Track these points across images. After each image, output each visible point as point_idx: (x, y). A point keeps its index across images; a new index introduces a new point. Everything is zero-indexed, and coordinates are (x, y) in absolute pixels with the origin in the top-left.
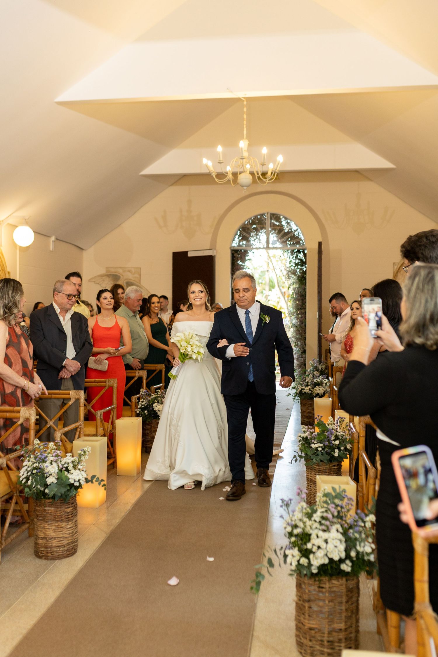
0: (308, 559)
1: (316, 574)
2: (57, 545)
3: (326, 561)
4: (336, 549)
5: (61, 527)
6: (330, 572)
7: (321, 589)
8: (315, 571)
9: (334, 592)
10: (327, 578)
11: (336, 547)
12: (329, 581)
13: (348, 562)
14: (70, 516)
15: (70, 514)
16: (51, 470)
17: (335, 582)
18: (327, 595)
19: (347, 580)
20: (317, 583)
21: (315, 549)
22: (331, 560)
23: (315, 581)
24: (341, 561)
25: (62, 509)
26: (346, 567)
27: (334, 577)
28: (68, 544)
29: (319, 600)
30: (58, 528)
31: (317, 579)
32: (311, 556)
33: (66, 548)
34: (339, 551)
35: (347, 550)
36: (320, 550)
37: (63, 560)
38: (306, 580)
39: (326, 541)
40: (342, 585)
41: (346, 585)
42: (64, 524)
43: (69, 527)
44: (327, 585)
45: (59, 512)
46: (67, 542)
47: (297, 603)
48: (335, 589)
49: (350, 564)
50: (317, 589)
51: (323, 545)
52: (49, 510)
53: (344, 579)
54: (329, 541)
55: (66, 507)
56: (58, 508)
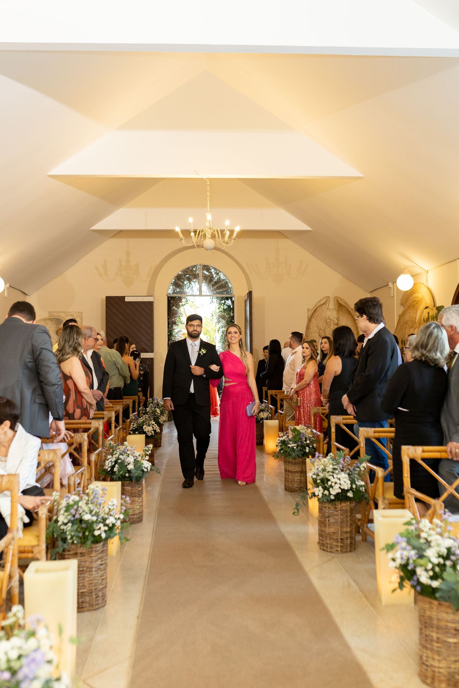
0: (329, 491)
1: (333, 500)
2: (133, 514)
3: (340, 491)
4: (346, 484)
5: (135, 501)
6: (341, 498)
7: (336, 509)
8: (332, 497)
9: (344, 510)
10: (339, 502)
11: (345, 482)
12: (341, 503)
13: (351, 492)
14: (141, 493)
15: (140, 491)
16: (130, 460)
17: (343, 504)
18: (340, 512)
19: (350, 503)
20: (334, 505)
21: (333, 484)
22: (343, 490)
23: (332, 504)
24: (348, 491)
25: (136, 488)
26: (350, 494)
27: (343, 502)
28: (139, 513)
29: (336, 515)
30: (133, 501)
31: (334, 503)
32: (331, 489)
33: (138, 516)
34: (347, 484)
35: (351, 484)
36: (337, 485)
37: (137, 524)
38: (327, 505)
39: (339, 479)
40: (347, 505)
41: (350, 506)
42: (137, 499)
43: (140, 501)
44: (340, 506)
45: (134, 490)
46: (139, 512)
47: (319, 521)
48: (344, 508)
49: (352, 493)
50: (333, 509)
51: (338, 481)
52: (127, 489)
53: (349, 503)
54: (341, 479)
55: (139, 486)
56: (133, 487)
